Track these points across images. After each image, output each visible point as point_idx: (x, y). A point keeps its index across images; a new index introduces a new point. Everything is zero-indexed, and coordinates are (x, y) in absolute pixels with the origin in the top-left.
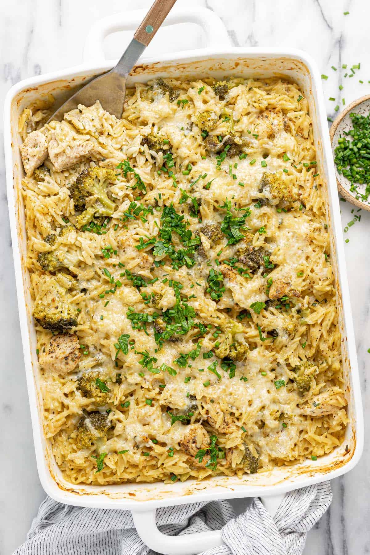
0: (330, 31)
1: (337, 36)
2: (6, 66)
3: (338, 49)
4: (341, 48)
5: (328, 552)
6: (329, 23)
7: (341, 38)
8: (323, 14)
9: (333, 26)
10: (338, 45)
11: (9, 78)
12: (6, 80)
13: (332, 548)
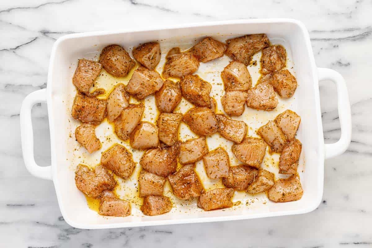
0: (38, 39)
1: (41, 35)
2: (59, 239)
3: (49, 34)
4: (48, 32)
5: (351, 40)
6: (33, 40)
7: (42, 32)
8: (27, 43)
9: (34, 37)
10: (47, 34)
11: (68, 236)
12: (68, 238)
13: (349, 37)
